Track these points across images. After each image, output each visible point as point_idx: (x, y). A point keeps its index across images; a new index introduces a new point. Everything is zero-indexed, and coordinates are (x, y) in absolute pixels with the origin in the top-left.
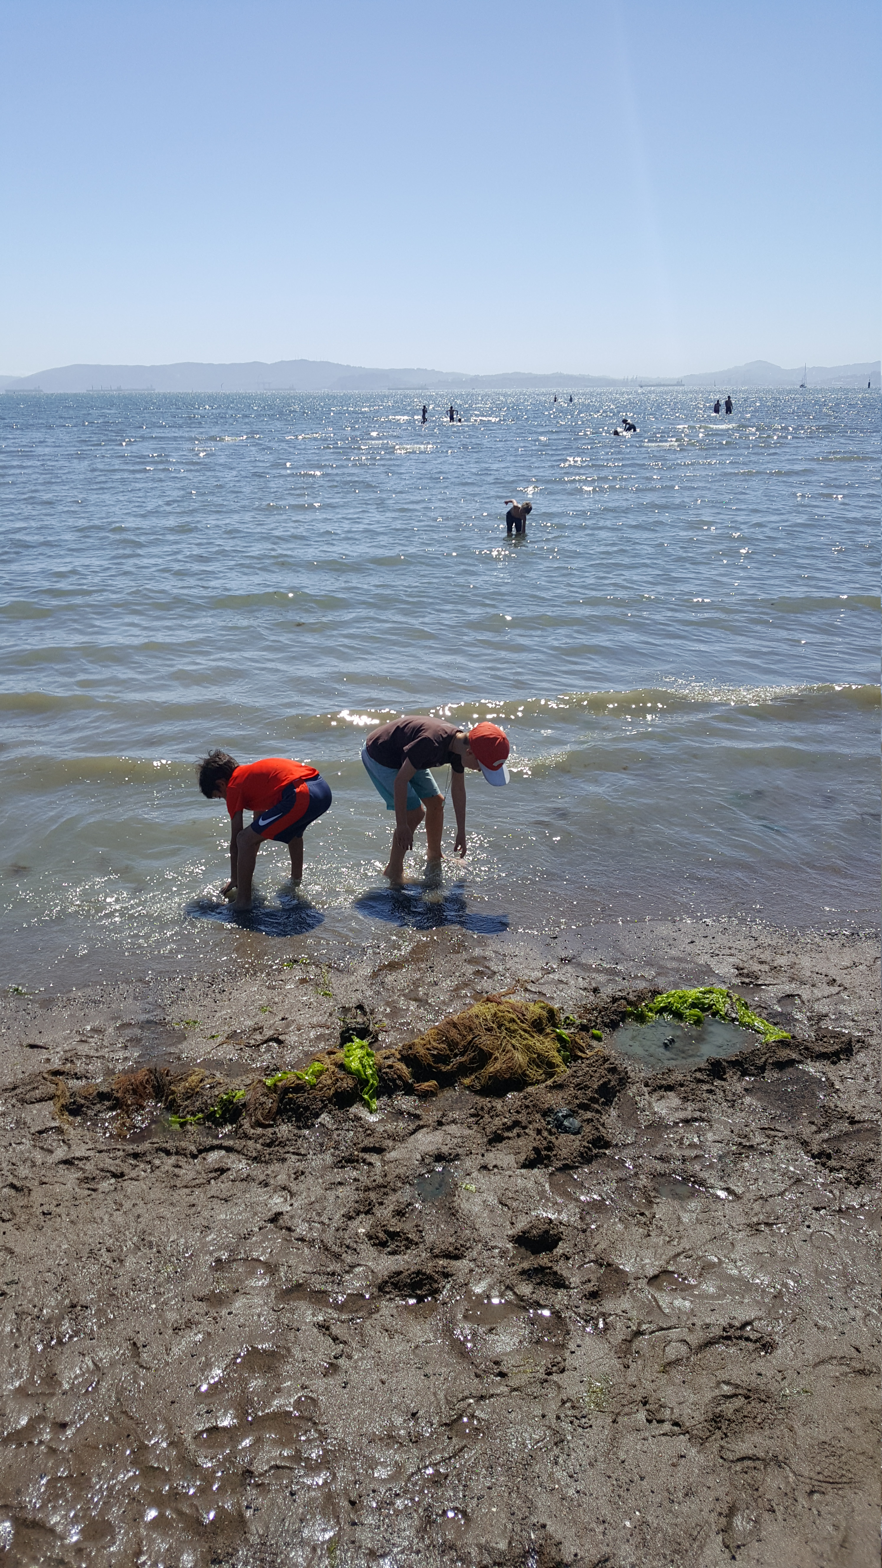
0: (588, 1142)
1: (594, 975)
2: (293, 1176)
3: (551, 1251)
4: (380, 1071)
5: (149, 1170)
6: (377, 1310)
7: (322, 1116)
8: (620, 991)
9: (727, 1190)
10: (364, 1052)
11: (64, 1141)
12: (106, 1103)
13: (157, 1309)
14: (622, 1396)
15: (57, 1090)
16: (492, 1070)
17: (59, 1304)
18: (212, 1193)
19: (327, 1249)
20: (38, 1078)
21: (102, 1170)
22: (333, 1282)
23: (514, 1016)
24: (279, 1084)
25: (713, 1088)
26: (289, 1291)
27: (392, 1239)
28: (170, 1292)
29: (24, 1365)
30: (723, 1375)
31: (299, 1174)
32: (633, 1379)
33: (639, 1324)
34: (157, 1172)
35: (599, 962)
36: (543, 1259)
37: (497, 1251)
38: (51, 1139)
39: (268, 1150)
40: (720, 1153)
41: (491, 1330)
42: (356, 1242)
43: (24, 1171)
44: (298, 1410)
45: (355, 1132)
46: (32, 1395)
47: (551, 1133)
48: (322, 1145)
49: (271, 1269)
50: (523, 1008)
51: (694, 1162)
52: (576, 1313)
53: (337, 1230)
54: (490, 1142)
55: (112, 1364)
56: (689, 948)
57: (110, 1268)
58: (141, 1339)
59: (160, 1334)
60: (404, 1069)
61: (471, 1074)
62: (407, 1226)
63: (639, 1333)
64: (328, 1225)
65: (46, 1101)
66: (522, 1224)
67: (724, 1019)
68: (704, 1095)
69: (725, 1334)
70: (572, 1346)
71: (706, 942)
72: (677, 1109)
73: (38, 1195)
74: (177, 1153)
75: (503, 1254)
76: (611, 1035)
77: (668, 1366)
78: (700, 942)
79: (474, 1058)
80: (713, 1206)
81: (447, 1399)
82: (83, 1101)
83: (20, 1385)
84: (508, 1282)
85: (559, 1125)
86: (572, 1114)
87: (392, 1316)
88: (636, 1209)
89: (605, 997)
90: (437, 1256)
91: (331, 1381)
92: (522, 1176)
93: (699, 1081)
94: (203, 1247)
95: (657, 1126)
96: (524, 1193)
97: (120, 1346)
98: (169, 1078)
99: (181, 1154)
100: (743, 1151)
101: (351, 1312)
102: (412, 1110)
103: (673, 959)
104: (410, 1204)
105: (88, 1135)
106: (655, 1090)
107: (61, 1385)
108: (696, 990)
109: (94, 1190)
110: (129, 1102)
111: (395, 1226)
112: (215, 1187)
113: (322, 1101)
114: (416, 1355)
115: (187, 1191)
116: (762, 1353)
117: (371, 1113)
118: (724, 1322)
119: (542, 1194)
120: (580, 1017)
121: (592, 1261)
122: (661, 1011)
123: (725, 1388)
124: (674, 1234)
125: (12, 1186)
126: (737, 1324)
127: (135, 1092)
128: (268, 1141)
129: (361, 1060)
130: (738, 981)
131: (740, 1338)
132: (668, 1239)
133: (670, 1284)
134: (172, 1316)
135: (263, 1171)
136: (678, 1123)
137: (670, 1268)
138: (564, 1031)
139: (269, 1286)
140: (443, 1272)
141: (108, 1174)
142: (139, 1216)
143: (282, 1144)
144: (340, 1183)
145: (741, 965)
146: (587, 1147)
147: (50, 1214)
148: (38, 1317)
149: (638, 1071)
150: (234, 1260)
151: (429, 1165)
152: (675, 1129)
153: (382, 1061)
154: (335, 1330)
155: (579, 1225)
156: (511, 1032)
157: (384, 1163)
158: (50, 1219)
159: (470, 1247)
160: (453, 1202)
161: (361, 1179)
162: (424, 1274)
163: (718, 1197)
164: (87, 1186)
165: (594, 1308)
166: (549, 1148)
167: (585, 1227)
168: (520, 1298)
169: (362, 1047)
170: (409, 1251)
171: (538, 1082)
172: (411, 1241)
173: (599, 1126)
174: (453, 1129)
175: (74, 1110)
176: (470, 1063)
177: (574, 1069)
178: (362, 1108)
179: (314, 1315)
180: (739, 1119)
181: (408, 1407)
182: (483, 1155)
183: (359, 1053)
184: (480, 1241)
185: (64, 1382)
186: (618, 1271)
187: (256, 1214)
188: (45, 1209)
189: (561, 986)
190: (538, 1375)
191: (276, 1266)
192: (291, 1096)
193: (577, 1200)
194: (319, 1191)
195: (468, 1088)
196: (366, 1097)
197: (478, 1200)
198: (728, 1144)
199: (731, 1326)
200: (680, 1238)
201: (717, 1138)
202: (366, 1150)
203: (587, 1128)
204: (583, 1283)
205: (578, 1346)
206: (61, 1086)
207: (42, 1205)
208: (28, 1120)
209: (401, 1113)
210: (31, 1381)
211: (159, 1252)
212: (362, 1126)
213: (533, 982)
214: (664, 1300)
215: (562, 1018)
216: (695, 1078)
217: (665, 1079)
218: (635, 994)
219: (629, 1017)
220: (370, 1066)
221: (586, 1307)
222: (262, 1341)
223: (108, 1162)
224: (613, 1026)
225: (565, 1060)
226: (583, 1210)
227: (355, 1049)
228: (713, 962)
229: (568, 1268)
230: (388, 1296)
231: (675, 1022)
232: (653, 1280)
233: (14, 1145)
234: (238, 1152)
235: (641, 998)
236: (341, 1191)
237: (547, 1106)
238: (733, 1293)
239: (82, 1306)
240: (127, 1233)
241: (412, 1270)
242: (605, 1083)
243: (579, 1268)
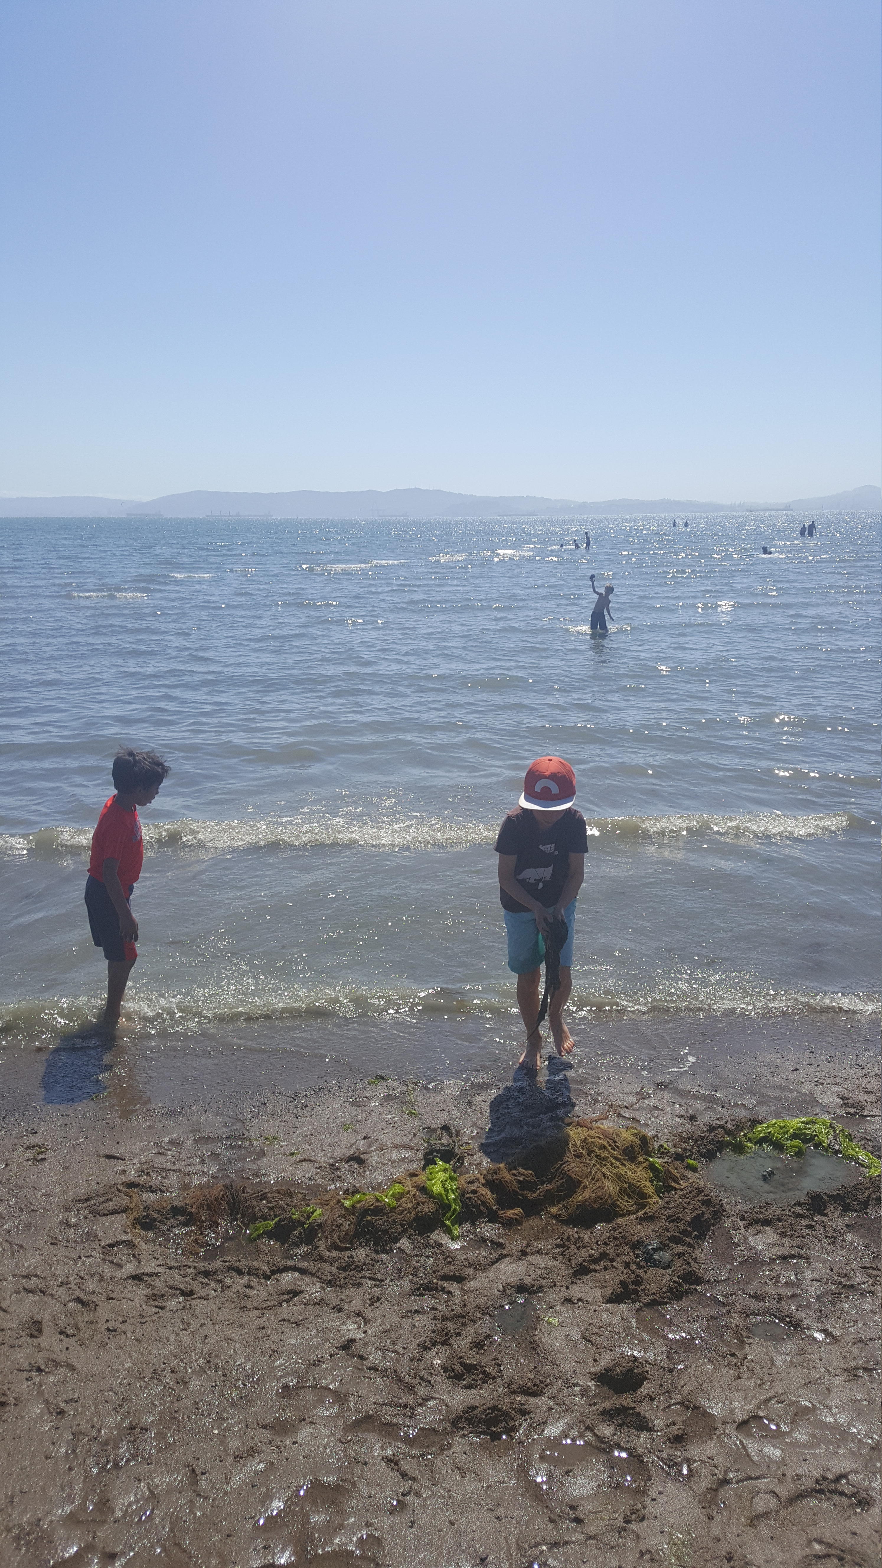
0: (678, 1277)
1: (692, 1102)
2: (368, 1302)
3: (635, 1391)
4: (463, 1196)
5: (219, 1290)
6: (450, 1446)
7: (402, 1241)
8: (718, 1119)
9: (825, 1331)
10: (447, 1175)
11: (134, 1256)
12: (180, 1218)
13: (219, 1434)
14: (705, 1550)
15: (131, 1202)
16: (580, 1198)
17: (118, 1425)
18: (283, 1316)
19: (400, 1380)
20: (113, 1189)
21: (171, 1287)
22: (404, 1415)
23: (604, 1143)
24: (358, 1206)
25: (813, 1223)
26: (357, 1423)
27: (468, 1373)
28: (235, 1419)
29: (78, 1487)
30: (815, 1533)
31: (374, 1300)
32: (716, 1531)
33: (726, 1472)
34: (227, 1292)
35: (697, 1088)
36: (627, 1400)
37: (578, 1389)
38: (122, 1254)
39: (344, 1274)
40: (819, 1292)
41: (568, 1472)
42: (431, 1374)
43: (91, 1285)
44: (361, 1549)
45: (435, 1259)
46: (82, 1522)
47: (639, 1267)
48: (400, 1271)
49: (340, 1398)
50: (615, 1135)
51: (790, 1302)
52: (658, 1458)
53: (412, 1360)
54: (576, 1274)
55: (169, 1492)
56: (793, 1076)
57: (173, 1389)
58: (200, 1466)
59: (221, 1461)
60: (488, 1194)
61: (559, 1202)
62: (485, 1359)
63: (725, 1482)
64: (403, 1355)
65: (119, 1213)
66: (605, 1360)
67: (827, 1151)
68: (803, 1231)
69: (818, 1487)
70: (653, 1493)
71: (809, 1070)
72: (774, 1245)
73: (104, 1311)
74: (248, 1274)
75: (585, 1392)
76: (708, 1165)
77: (755, 1520)
78: (805, 1070)
79: (562, 1185)
80: (809, 1349)
81: (518, 1544)
82: (156, 1215)
83: (71, 1511)
84: (588, 1422)
85: (649, 1258)
86: (663, 1247)
87: (465, 1453)
88: (727, 1349)
89: (702, 1126)
90: (514, 1392)
91: (397, 1519)
92: (608, 1311)
93: (798, 1216)
94: (271, 1372)
95: (753, 1262)
96: (609, 1329)
97: (178, 1473)
98: (245, 1195)
99: (253, 1274)
100: (843, 1291)
101: (422, 1447)
102: (495, 1238)
103: (775, 1087)
104: (489, 1336)
105: (160, 1250)
106: (751, 1224)
107: (113, 1511)
108: (798, 1120)
109: (162, 1308)
110: (203, 1218)
111: (472, 1358)
112: (286, 1310)
113: (402, 1226)
114: (489, 1496)
115: (258, 1313)
116: (858, 1510)
117: (452, 1240)
118: (817, 1474)
119: (628, 1330)
120: (675, 1146)
121: (678, 1403)
122: (760, 1141)
123: (817, 1547)
124: (767, 1377)
125: (79, 1300)
126: (830, 1476)
127: (209, 1208)
128: (344, 1265)
129: (443, 1183)
130: (842, 1112)
131: (834, 1492)
132: (759, 1381)
133: (760, 1430)
134: (234, 1443)
135: (338, 1296)
136: (775, 1260)
137: (760, 1413)
138: (657, 1160)
139: (338, 1415)
140: (521, 1409)
141: (177, 1292)
142: (206, 1337)
143: (358, 1268)
144: (417, 1312)
145: (846, 1095)
146: (677, 1283)
147: (115, 1331)
148: (96, 1439)
149: (734, 1204)
150: (303, 1387)
151: (510, 1296)
152: (771, 1266)
153: (465, 1185)
154: (405, 1465)
155: (665, 1364)
156: (602, 1160)
157: (464, 1292)
158: (115, 1336)
159: (550, 1384)
160: (534, 1335)
161: (440, 1308)
162: (500, 1410)
163: (815, 1339)
164: (153, 1303)
165: (678, 1453)
166: (637, 1282)
167: (672, 1366)
168: (600, 1439)
169: (445, 1170)
170: (485, 1385)
171: (628, 1213)
172: (487, 1375)
173: (691, 1261)
174: (537, 1259)
175: (147, 1223)
176: (558, 1191)
177: (666, 1200)
178: (442, 1235)
179: (382, 1448)
180: (840, 1256)
181: (477, 1552)
182: (567, 1288)
183: (442, 1176)
184: (560, 1377)
185: (116, 1509)
186: (705, 1414)
187: (327, 1340)
188: (110, 1325)
189: (656, 1113)
190: (615, 1523)
191: (345, 1395)
192: (369, 1218)
193: (665, 1338)
194: (396, 1319)
195: (555, 1217)
196: (448, 1222)
197: (560, 1334)
198: (826, 1283)
199: (825, 1478)
200: (772, 1381)
201: (815, 1276)
202: (445, 1278)
203: (678, 1263)
204: (668, 1426)
205: (660, 1493)
206: (135, 1198)
207: (107, 1321)
208: (100, 1233)
209: (483, 1240)
210: (83, 1507)
211: (224, 1375)
212: (443, 1253)
213: (626, 1107)
214: (753, 1447)
215: (656, 1145)
216: (794, 1212)
217: (762, 1213)
218: (734, 1123)
219: (727, 1147)
220: (452, 1190)
221: (671, 1451)
222: (328, 1474)
223: (177, 1279)
224: (710, 1156)
225: (658, 1191)
226: (671, 1349)
227: (437, 1172)
228: (817, 1092)
229: (652, 1409)
230: (462, 1432)
231: (776, 1153)
232: (742, 1426)
233: (83, 1258)
234: (313, 1275)
235: (739, 1127)
236: (418, 1319)
237: (636, 1238)
238: (827, 1442)
239: (142, 1429)
240: (193, 1354)
241: (488, 1405)
242: (698, 1215)
243: (664, 1410)
